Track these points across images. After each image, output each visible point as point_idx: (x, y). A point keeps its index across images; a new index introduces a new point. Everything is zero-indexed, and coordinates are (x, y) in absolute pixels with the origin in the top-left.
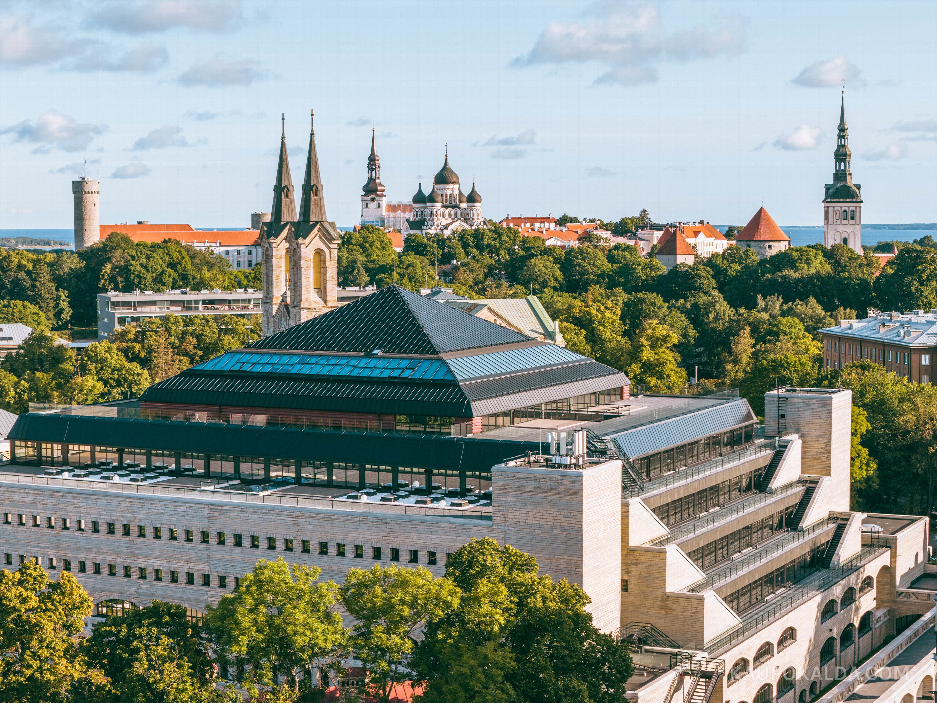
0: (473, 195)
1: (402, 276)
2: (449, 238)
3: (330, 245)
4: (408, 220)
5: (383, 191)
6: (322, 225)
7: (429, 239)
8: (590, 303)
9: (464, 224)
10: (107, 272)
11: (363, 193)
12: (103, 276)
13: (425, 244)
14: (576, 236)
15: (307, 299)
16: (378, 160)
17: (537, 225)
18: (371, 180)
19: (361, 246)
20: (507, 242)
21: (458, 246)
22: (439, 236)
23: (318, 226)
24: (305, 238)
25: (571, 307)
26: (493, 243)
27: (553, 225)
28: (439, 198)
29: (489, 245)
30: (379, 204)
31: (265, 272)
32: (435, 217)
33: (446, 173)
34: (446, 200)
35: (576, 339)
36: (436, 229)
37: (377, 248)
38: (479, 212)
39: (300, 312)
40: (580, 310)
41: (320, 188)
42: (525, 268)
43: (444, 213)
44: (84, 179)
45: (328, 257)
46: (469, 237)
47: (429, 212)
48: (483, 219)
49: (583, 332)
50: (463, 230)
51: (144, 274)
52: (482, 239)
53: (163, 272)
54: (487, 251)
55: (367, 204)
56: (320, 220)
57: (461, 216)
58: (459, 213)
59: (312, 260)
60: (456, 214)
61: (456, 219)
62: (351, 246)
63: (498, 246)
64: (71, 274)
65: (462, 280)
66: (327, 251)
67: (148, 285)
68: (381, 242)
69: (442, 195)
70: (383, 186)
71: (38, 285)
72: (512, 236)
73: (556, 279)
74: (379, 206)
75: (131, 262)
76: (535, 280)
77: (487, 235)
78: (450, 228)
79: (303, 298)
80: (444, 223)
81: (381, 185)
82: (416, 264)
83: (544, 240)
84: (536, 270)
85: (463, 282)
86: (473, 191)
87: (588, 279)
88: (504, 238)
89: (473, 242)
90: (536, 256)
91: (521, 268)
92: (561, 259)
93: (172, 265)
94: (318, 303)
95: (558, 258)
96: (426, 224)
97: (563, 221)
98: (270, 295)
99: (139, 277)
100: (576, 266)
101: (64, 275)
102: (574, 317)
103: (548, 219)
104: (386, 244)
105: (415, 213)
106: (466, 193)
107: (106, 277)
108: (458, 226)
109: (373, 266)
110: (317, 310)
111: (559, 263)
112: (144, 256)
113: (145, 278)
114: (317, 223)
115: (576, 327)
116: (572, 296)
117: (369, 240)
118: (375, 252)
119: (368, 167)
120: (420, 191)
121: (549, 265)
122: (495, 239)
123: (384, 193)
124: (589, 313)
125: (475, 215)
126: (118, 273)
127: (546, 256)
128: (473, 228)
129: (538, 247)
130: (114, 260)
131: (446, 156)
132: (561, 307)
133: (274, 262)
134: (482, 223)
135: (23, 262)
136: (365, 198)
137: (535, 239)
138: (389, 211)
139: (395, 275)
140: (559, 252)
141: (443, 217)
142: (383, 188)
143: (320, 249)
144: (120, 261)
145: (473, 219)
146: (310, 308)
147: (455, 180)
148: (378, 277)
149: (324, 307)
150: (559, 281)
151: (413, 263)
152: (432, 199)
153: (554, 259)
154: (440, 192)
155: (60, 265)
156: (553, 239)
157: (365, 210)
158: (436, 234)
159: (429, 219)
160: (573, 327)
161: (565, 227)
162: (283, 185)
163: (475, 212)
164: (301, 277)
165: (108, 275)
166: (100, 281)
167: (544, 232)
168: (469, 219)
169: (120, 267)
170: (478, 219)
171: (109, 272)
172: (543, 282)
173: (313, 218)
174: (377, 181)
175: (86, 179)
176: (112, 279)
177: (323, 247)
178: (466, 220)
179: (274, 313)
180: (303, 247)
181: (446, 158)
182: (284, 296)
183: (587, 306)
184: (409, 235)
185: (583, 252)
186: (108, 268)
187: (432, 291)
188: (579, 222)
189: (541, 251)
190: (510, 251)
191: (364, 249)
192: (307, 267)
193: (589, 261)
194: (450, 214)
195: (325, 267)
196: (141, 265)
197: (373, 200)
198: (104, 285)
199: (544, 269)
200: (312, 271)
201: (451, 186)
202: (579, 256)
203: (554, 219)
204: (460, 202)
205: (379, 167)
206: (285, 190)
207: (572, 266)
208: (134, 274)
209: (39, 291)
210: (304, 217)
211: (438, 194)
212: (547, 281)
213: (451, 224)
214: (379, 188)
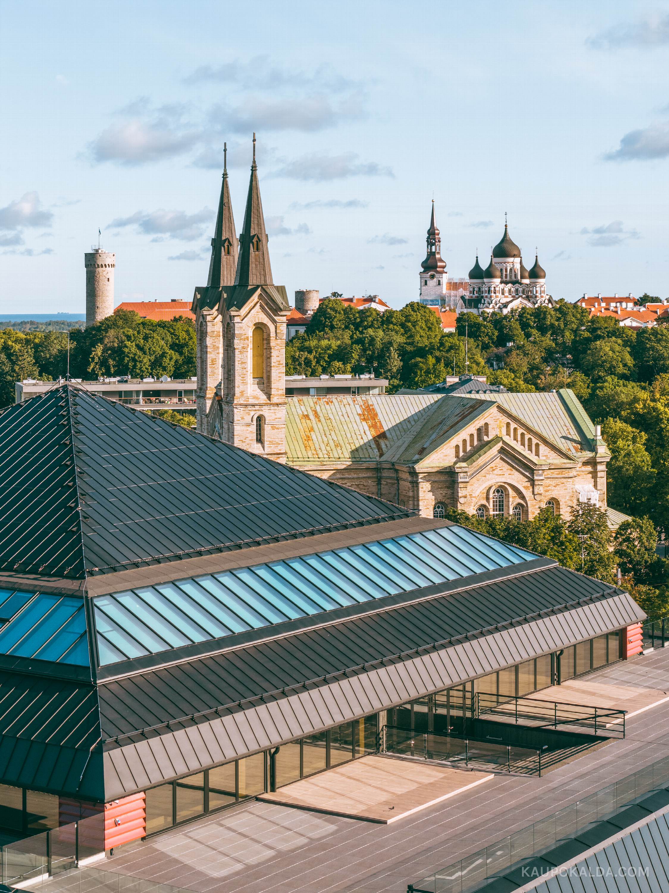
0: (537, 269)
1: (438, 360)
2: (506, 317)
3: (276, 318)
4: (462, 298)
5: (444, 267)
6: (263, 290)
7: (485, 319)
8: (658, 396)
9: (525, 302)
10: (97, 355)
11: (422, 270)
12: (93, 359)
13: (479, 324)
14: (656, 316)
15: (242, 392)
16: (438, 234)
17: (613, 305)
18: (431, 255)
19: (403, 325)
20: (573, 322)
21: (516, 325)
22: (496, 315)
23: (259, 291)
24: (240, 307)
25: (636, 400)
26: (556, 323)
27: (631, 305)
28: (498, 273)
29: (552, 325)
30: (439, 281)
31: (199, 355)
32: (493, 294)
33: (505, 245)
34: (506, 275)
35: (631, 448)
36: (493, 307)
37: (421, 328)
38: (542, 289)
39: (233, 411)
40: (644, 405)
41: (264, 239)
42: (589, 352)
43: (503, 290)
44: (97, 251)
45: (273, 334)
46: (529, 317)
47: (487, 289)
48: (548, 297)
49: (644, 436)
50: (523, 308)
51: (140, 357)
52: (545, 318)
53: (164, 355)
54: (550, 332)
55: (426, 282)
56: (263, 283)
57: (523, 293)
58: (520, 289)
59: (251, 339)
60: (517, 290)
61: (517, 296)
62: (391, 326)
63: (562, 326)
64: (58, 357)
65: (514, 365)
66: (272, 327)
67: (144, 369)
68: (427, 321)
69: (501, 270)
70: (444, 262)
71: (17, 370)
72: (579, 316)
73: (625, 365)
74: (439, 284)
75: (126, 342)
76: (601, 366)
77: (549, 313)
78: (510, 306)
79: (237, 391)
80: (504, 300)
81: (441, 260)
82: (459, 346)
83: (617, 321)
84: (602, 353)
85: (516, 368)
86: (536, 264)
87: (663, 365)
88: (570, 318)
89: (535, 322)
90: (603, 338)
91: (584, 352)
92: (631, 342)
93: (177, 347)
94: (258, 398)
95: (628, 341)
96: (483, 302)
97: (644, 300)
98: (205, 386)
99: (134, 360)
100: (649, 349)
101: (50, 358)
102: (637, 414)
103: (627, 299)
104: (432, 324)
105: (472, 289)
106: (529, 267)
107: (96, 360)
108: (517, 304)
109: (412, 349)
110: (257, 408)
111: (630, 346)
112: (142, 337)
113: (140, 362)
114: (258, 287)
115: (634, 430)
116: (641, 386)
117: (412, 319)
118: (418, 332)
119: (427, 241)
120: (477, 265)
121: (617, 348)
122: (558, 319)
123: (445, 270)
124: (655, 409)
125: (539, 292)
126: (110, 356)
127: (614, 338)
128: (536, 306)
129: (606, 328)
130: (106, 341)
131: (506, 226)
132: (625, 400)
133: (209, 341)
134: (547, 301)
135: (10, 343)
136: (425, 275)
137: (607, 319)
138: (450, 289)
139: (431, 360)
140: (630, 333)
141: (503, 294)
142: (444, 264)
143: (262, 324)
144: (113, 342)
145: (536, 297)
146: (246, 406)
147: (516, 253)
148: (413, 361)
149: (266, 404)
150: (629, 368)
151: (456, 345)
152: (489, 274)
153: (623, 341)
154: (498, 267)
155: (46, 347)
156: (629, 320)
157: (424, 288)
158: (494, 314)
159: (486, 297)
160: (630, 429)
161: (645, 306)
162: (223, 238)
163: (538, 289)
164: (234, 362)
165: (99, 358)
166: (90, 365)
167: (619, 312)
168: (531, 297)
169: (112, 349)
170: (542, 297)
171: (99, 354)
172: (610, 368)
173: (253, 280)
174: (437, 256)
175: (100, 251)
176: (103, 363)
177: (266, 320)
178: (528, 298)
179: (208, 411)
180: (237, 320)
181: (506, 229)
182: (218, 387)
183: (654, 400)
184: (462, 314)
185: (657, 333)
186: (99, 350)
187: (460, 379)
188: (660, 301)
189: (608, 332)
190: (575, 332)
191: (407, 330)
192: (243, 348)
193: (664, 344)
194: (510, 290)
195: (270, 348)
196: (137, 346)
197: (432, 277)
198: (93, 369)
199: (611, 353)
200: (250, 353)
201: (511, 260)
202: (653, 338)
203: (634, 299)
204: (522, 277)
205: (439, 241)
206: (226, 244)
207: (645, 349)
208: (128, 357)
209: (18, 376)
210: (241, 279)
211: (497, 268)
212: (614, 367)
213: (511, 301)
214: (439, 264)
